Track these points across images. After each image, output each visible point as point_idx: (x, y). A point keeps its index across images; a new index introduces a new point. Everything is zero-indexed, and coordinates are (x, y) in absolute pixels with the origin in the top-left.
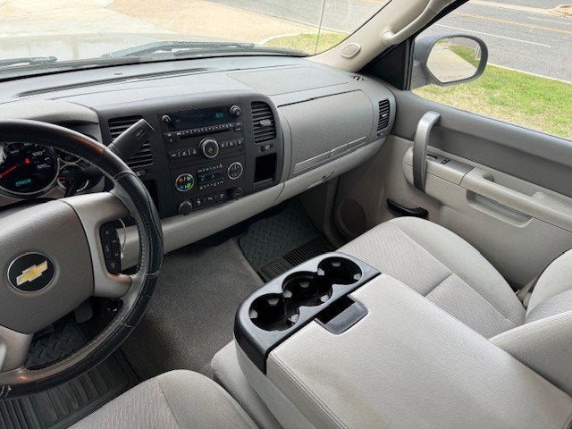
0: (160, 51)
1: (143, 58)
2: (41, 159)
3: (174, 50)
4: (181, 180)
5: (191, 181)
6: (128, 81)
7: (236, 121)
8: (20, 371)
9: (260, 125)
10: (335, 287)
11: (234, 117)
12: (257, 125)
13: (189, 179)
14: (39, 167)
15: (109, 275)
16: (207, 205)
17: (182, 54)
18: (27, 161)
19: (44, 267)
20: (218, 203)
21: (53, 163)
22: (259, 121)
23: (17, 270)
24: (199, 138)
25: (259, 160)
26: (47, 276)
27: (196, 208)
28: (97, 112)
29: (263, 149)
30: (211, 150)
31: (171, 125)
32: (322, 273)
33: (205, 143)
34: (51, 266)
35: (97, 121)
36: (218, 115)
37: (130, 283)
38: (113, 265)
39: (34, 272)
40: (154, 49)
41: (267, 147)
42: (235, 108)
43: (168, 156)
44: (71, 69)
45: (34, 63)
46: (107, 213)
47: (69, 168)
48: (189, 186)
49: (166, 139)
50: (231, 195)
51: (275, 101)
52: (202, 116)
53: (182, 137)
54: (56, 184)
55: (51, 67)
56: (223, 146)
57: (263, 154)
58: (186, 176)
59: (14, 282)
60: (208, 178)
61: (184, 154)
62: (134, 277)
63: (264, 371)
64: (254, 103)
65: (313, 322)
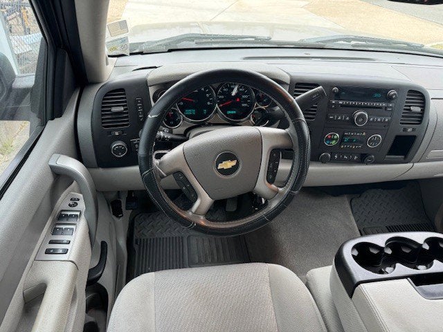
0: (342, 42)
1: (328, 45)
2: (245, 101)
3: (353, 43)
4: (330, 137)
5: (336, 139)
6: (313, 59)
7: (390, 102)
8: (202, 218)
9: (410, 110)
10: (436, 262)
11: (390, 99)
12: (407, 110)
13: (335, 137)
14: (243, 105)
15: (267, 182)
16: (341, 161)
17: (359, 46)
18: (238, 100)
19: (234, 163)
20: (351, 162)
21: (251, 105)
22: (410, 106)
23: (221, 160)
24: (356, 109)
25: (398, 138)
26: (234, 169)
27: (332, 161)
28: (291, 76)
29: (405, 130)
30: (361, 120)
31: (337, 96)
32: (426, 247)
33: (358, 114)
34: (238, 164)
35: (289, 83)
36: (376, 95)
37: (277, 192)
38: (271, 177)
39: (228, 164)
40: (337, 40)
41: (409, 130)
42: (392, 92)
43: (327, 117)
44: (277, 46)
45: (257, 40)
46: (279, 143)
47: (260, 110)
48: (334, 143)
49: (330, 104)
50: (363, 159)
51: (431, 94)
52: (363, 93)
53: (342, 105)
54: (249, 118)
55: (267, 43)
56: (371, 120)
57: (404, 134)
58: (334, 135)
59: (217, 166)
60: (351, 141)
61: (339, 118)
62: (280, 189)
63: (351, 296)
64: (410, 91)
65: (405, 280)
